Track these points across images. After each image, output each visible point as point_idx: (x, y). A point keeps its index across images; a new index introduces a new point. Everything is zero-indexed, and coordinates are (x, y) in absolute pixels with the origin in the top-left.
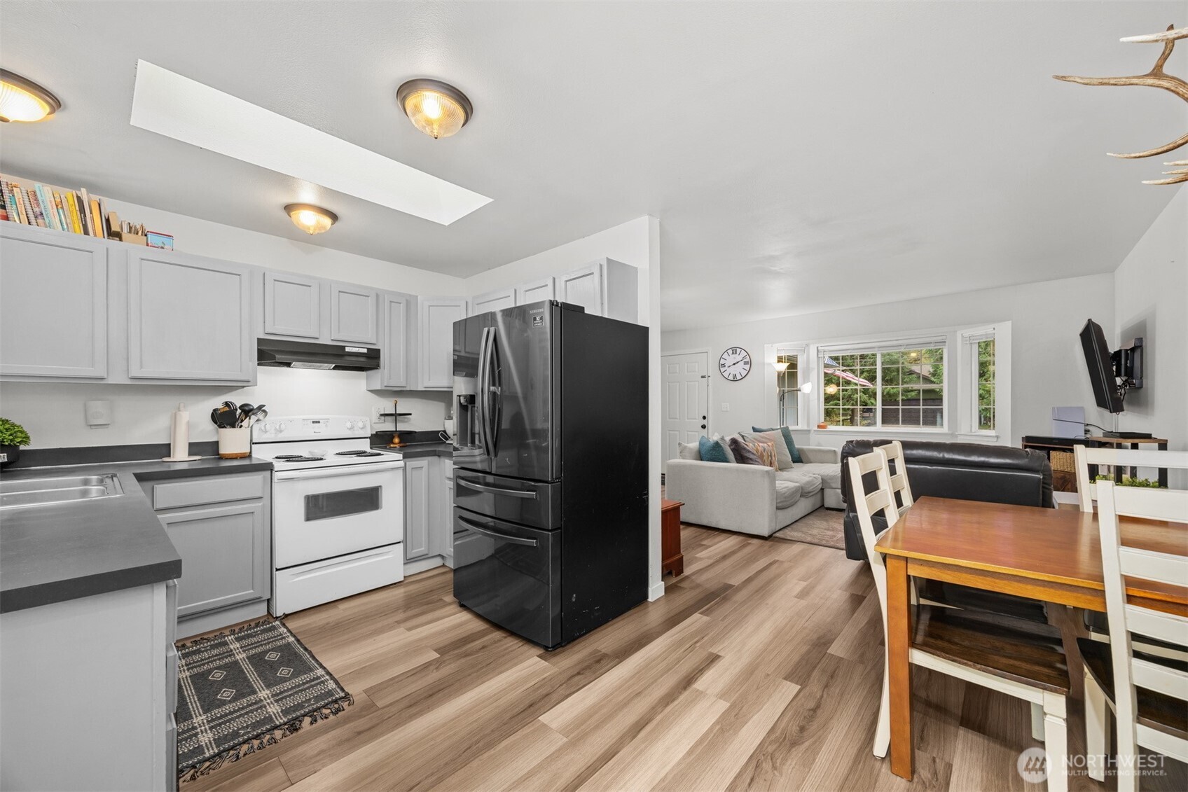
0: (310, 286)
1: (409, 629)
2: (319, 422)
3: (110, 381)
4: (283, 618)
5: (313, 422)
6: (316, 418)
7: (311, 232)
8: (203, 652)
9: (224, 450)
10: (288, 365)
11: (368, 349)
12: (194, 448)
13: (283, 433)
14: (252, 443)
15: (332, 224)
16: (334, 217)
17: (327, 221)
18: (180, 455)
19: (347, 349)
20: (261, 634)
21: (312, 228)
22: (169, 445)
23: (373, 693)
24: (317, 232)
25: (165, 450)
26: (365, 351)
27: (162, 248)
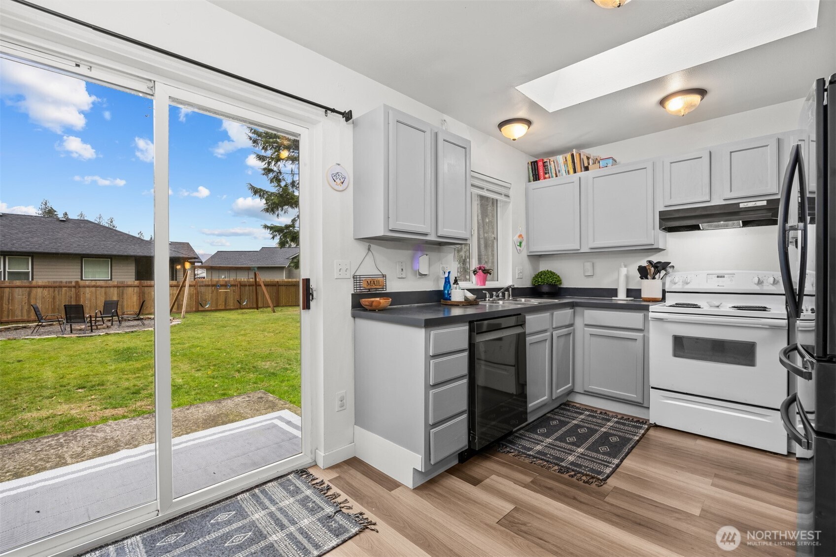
0: (701, 158)
1: (713, 485)
2: (724, 277)
3: (582, 251)
4: (652, 426)
5: (718, 277)
6: (720, 272)
7: (682, 114)
8: (597, 418)
9: (644, 295)
10: (696, 228)
11: (768, 201)
12: (629, 292)
13: (689, 285)
14: (664, 292)
15: (701, 100)
16: (702, 92)
17: (696, 99)
18: (622, 296)
19: (741, 206)
20: (631, 427)
21: (683, 111)
22: (617, 289)
23: (616, 492)
24: (687, 111)
25: (614, 292)
26: (765, 203)
27: (606, 166)
